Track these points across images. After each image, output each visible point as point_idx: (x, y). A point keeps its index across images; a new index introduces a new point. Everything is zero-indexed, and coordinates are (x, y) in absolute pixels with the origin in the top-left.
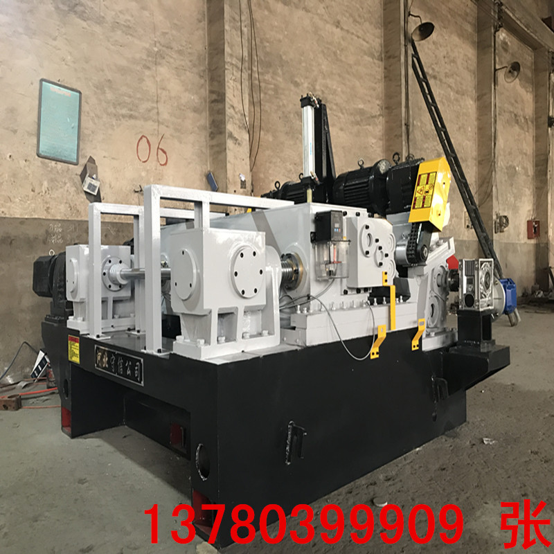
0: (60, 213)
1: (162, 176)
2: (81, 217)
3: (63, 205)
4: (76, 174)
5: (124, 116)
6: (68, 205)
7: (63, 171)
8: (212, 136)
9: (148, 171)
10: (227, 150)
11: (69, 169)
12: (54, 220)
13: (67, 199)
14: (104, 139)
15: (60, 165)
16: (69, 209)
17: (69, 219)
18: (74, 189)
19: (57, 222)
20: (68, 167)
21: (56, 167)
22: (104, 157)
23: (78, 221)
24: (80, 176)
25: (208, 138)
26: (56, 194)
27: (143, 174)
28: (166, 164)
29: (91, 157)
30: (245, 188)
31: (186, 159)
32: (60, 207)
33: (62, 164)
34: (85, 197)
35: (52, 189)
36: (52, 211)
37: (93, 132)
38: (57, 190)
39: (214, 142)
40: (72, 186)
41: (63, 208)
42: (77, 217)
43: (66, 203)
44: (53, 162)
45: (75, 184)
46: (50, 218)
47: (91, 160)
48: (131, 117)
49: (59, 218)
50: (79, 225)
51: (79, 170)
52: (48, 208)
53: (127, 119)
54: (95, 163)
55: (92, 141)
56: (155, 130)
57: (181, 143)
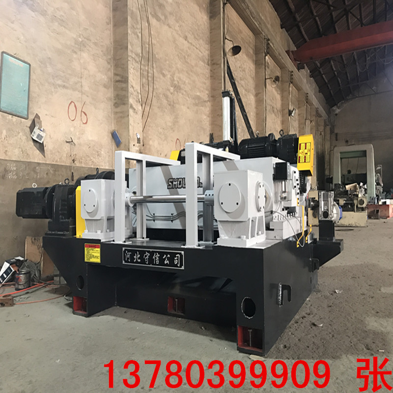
0: (15, 155)
1: (84, 132)
2: (30, 159)
3: (17, 150)
4: (27, 126)
5: (59, 86)
6: (20, 150)
7: (17, 123)
8: (116, 105)
9: (75, 127)
10: (130, 117)
11: (21, 122)
12: (10, 160)
13: (20, 145)
14: (46, 101)
15: (15, 118)
16: (22, 153)
17: (22, 160)
18: (25, 137)
19: (13, 162)
20: (21, 120)
21: (12, 120)
22: (46, 115)
23: (28, 162)
24: (30, 127)
25: (113, 107)
26: (12, 141)
27: (72, 129)
28: (86, 123)
29: (37, 114)
30: (140, 143)
31: (99, 120)
32: (15, 151)
33: (16, 117)
34: (33, 144)
35: (9, 137)
36: (9, 154)
37: (38, 96)
38: (13, 137)
39: (118, 110)
40: (24, 135)
41: (17, 151)
42: (27, 159)
43: (19, 148)
44: (10, 116)
45: (25, 134)
46: (7, 159)
47: (37, 116)
48: (64, 87)
49: (14, 159)
50: (28, 165)
51: (29, 123)
52: (6, 151)
53: (61, 88)
54: (40, 119)
55: (38, 102)
56: (79, 98)
57: (96, 109)
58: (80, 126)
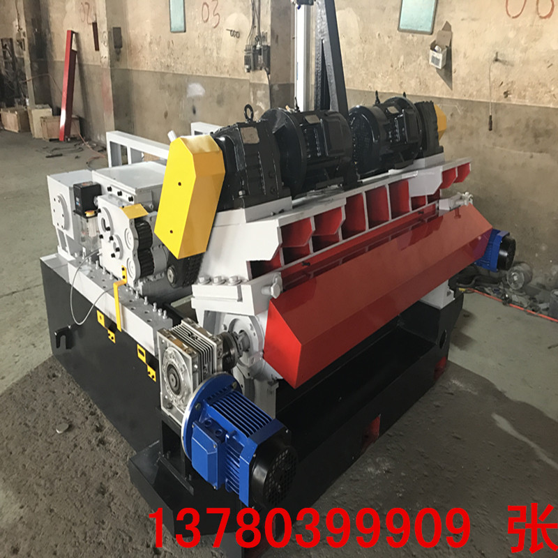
0: (411, 88)
1: (541, 35)
2: (430, 92)
4: (428, 44)
6: (418, 80)
7: (418, 43)
9: (518, 29)
13: (418, 74)
16: (419, 84)
17: (418, 94)
20: (423, 38)
22: (463, 20)
26: (409, 69)
28: (549, 16)
29: (447, 22)
32: (412, 82)
33: (418, 35)
34: (436, 70)
35: (407, 64)
36: (404, 86)
38: (411, 64)
40: (423, 59)
42: (425, 92)
51: (433, 39)
54: (450, 30)
58: (531, 26)
